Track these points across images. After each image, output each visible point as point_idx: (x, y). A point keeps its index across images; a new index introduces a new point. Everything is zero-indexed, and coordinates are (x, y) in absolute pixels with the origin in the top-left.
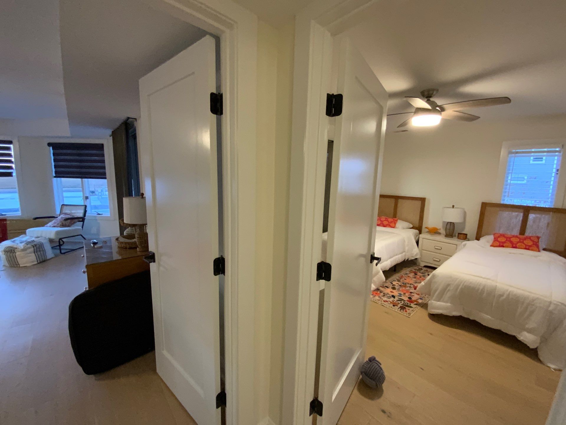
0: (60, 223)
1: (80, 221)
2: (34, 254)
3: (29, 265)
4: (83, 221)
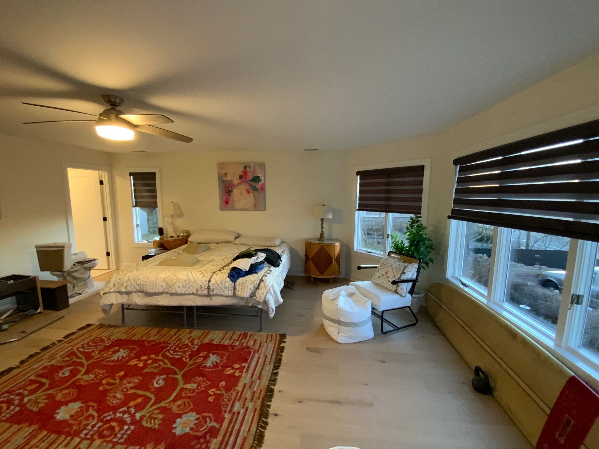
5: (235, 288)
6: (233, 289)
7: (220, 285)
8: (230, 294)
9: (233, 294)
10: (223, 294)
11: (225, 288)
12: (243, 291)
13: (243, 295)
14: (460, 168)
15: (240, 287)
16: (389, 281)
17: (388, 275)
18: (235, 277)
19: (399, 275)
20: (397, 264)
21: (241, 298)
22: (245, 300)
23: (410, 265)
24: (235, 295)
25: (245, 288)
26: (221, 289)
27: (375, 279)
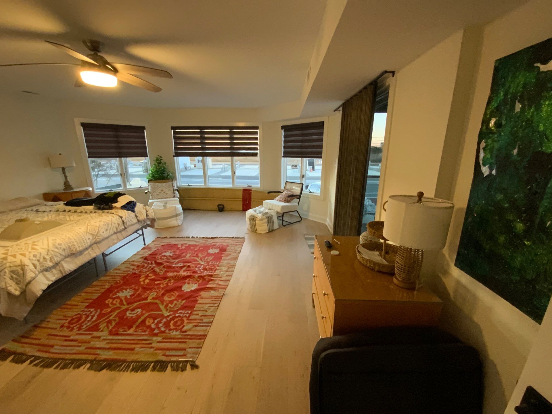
0: (284, 199)
1: (297, 198)
2: (266, 224)
3: (263, 232)
4: (299, 198)
6: (135, 217)
7: (129, 217)
8: (136, 222)
9: (137, 220)
10: (132, 223)
12: (142, 216)
13: (143, 218)
14: (173, 131)
15: (139, 214)
16: (167, 194)
17: (164, 191)
18: (134, 208)
19: (172, 188)
20: (164, 184)
21: (141, 221)
22: (143, 222)
23: (173, 182)
24: (139, 221)
25: (142, 214)
26: (131, 220)
27: (155, 197)
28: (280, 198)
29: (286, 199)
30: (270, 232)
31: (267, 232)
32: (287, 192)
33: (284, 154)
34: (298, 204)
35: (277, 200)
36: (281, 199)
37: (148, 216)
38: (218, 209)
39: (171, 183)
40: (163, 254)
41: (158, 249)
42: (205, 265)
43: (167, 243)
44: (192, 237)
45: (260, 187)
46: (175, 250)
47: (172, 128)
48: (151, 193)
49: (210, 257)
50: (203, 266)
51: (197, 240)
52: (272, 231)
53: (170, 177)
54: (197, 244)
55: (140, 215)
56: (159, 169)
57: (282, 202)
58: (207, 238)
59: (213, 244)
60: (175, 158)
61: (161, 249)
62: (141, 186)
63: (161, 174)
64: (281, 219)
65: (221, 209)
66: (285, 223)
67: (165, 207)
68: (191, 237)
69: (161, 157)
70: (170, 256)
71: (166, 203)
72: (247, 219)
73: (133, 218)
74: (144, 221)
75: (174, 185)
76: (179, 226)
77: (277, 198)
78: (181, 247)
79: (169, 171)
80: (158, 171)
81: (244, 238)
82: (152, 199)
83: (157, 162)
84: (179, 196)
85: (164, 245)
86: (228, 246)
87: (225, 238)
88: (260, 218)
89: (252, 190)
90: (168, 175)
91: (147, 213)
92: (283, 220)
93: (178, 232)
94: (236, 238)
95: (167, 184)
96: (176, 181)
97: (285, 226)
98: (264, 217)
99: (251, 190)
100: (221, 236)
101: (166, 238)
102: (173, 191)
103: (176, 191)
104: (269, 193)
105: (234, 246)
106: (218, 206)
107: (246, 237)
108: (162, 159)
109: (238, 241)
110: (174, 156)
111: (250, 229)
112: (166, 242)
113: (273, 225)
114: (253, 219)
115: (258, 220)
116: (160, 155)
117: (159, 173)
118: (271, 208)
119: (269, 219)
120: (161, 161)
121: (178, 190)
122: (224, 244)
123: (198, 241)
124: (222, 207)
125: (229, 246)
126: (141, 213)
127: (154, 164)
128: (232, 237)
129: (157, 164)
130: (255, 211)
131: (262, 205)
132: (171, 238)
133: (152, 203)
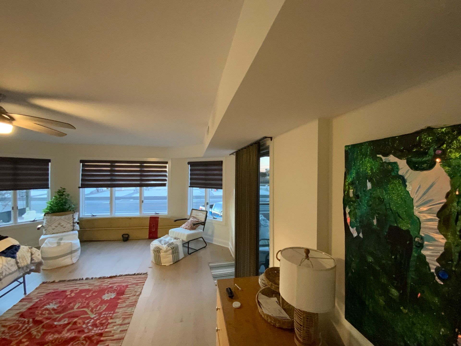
0: (190, 226)
1: (202, 225)
2: (171, 255)
3: (167, 264)
4: (204, 225)
5: (17, 263)
6: (16, 264)
7: (7, 265)
8: (15, 270)
9: (17, 268)
10: (11, 272)
11: (11, 266)
12: (25, 261)
13: (26, 264)
14: (82, 164)
15: (21, 259)
16: (65, 227)
17: (62, 225)
18: (15, 253)
19: (72, 221)
20: (63, 217)
21: (23, 268)
22: (25, 268)
23: (74, 214)
24: (19, 268)
25: (25, 258)
26: (9, 269)
27: (49, 232)
28: (187, 225)
29: (191, 226)
30: (175, 263)
31: (172, 263)
32: (192, 219)
33: (190, 184)
34: (202, 231)
35: (183, 228)
36: (187, 227)
37: (33, 260)
38: (122, 238)
39: (72, 214)
40: (46, 307)
41: (40, 300)
42: (95, 319)
43: (54, 289)
44: (87, 279)
45: (167, 214)
46: (61, 300)
47: (81, 161)
48: (45, 228)
49: (104, 305)
50: (92, 320)
51: (91, 282)
52: (176, 262)
53: (73, 208)
54: (90, 288)
55: (23, 260)
56: (60, 201)
57: (188, 229)
58: (104, 278)
59: (110, 285)
60: (81, 189)
61: (44, 299)
62: (36, 219)
63: (61, 206)
64: (187, 245)
65: (126, 239)
66: (190, 251)
67: (59, 244)
68: (84, 279)
69: (64, 189)
70: (54, 309)
71: (61, 239)
72: (151, 251)
73: (12, 265)
74: (27, 267)
75: (74, 218)
76: (73, 264)
77: (183, 225)
78: (70, 294)
79: (72, 203)
80: (58, 203)
81: (146, 274)
82: (45, 234)
83: (59, 194)
84: (79, 229)
85: (49, 294)
86: (127, 286)
87: (126, 275)
88: (165, 249)
89: (160, 217)
90: (70, 207)
91: (33, 256)
92: (188, 247)
93: (70, 272)
94: (138, 274)
95: (67, 217)
96: (78, 213)
97: (190, 254)
98: (169, 248)
99: (158, 218)
100: (121, 274)
101: (54, 282)
102: (72, 224)
103: (76, 224)
104: (176, 221)
105: (134, 286)
106: (123, 235)
107: (149, 271)
108: (64, 191)
109: (139, 278)
110: (79, 188)
111: (154, 261)
112: (52, 288)
113: (178, 255)
114: (157, 251)
115: (163, 251)
116: (63, 187)
117: (60, 204)
118: (176, 237)
119: (174, 250)
120: (63, 193)
121: (78, 223)
122: (124, 284)
123: (93, 283)
124: (127, 236)
125: (129, 286)
126: (23, 258)
127: (55, 196)
128: (133, 274)
129: (58, 196)
130: (160, 241)
131: (168, 234)
132: (60, 281)
133: (45, 239)
